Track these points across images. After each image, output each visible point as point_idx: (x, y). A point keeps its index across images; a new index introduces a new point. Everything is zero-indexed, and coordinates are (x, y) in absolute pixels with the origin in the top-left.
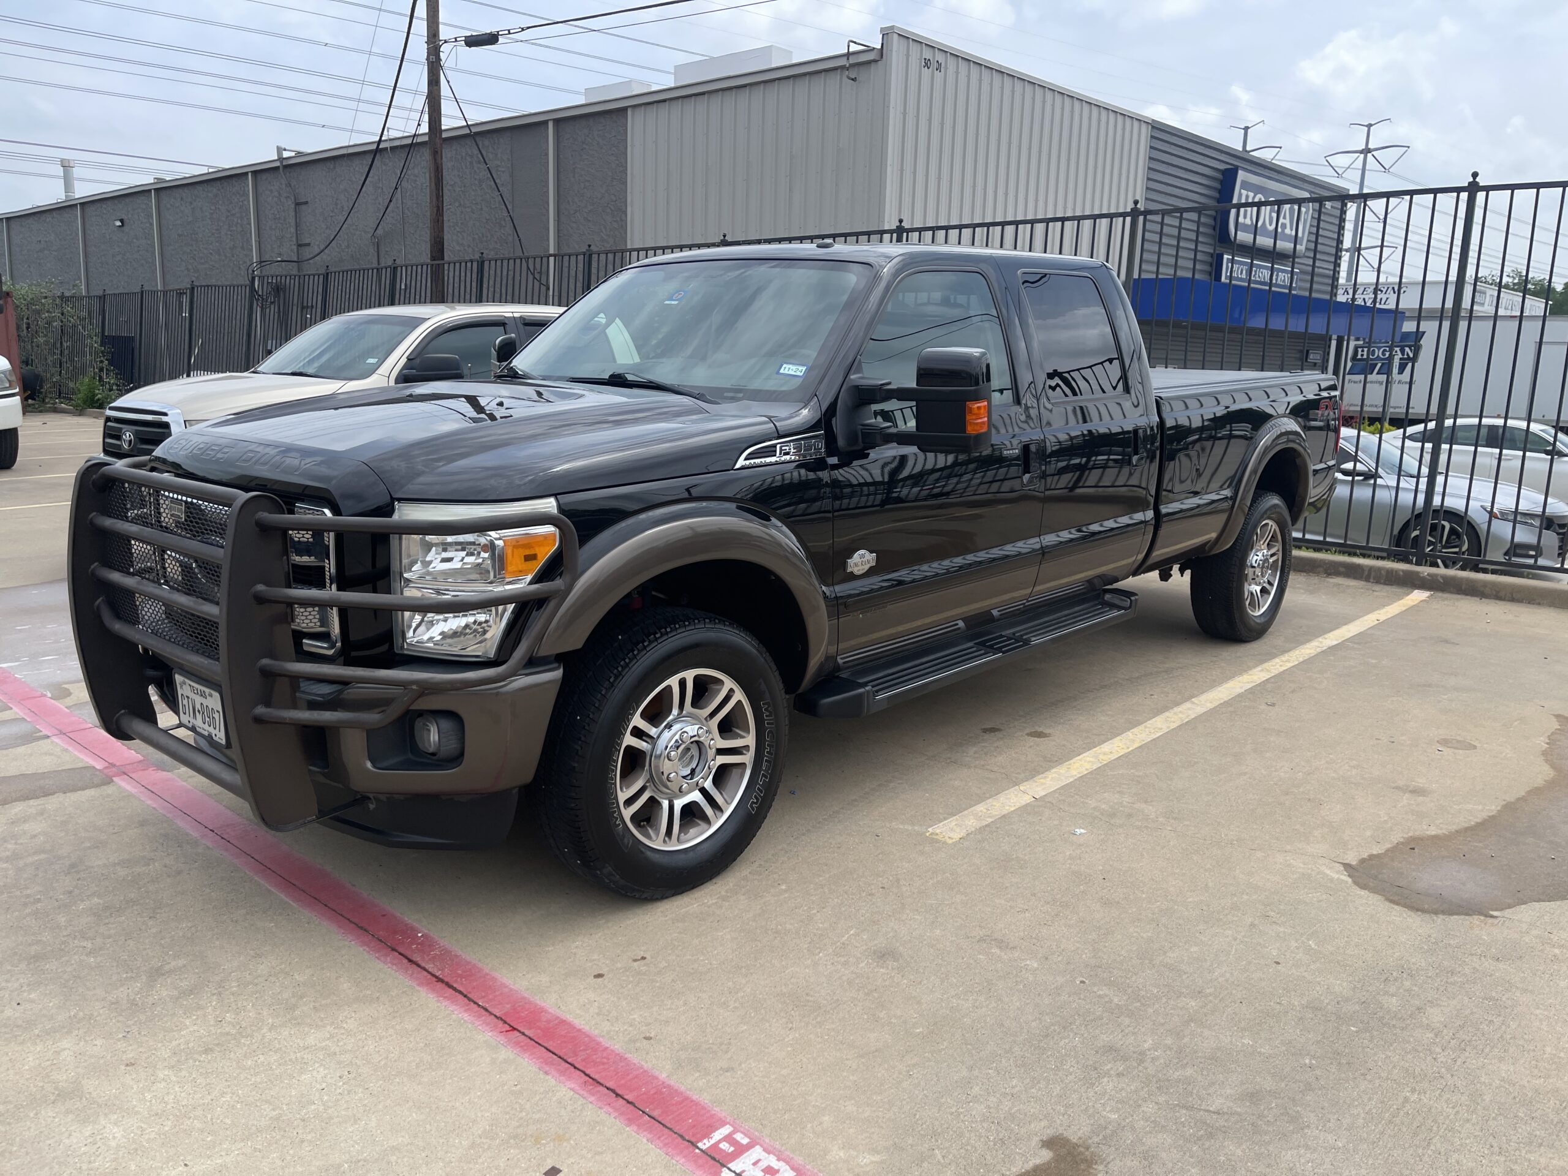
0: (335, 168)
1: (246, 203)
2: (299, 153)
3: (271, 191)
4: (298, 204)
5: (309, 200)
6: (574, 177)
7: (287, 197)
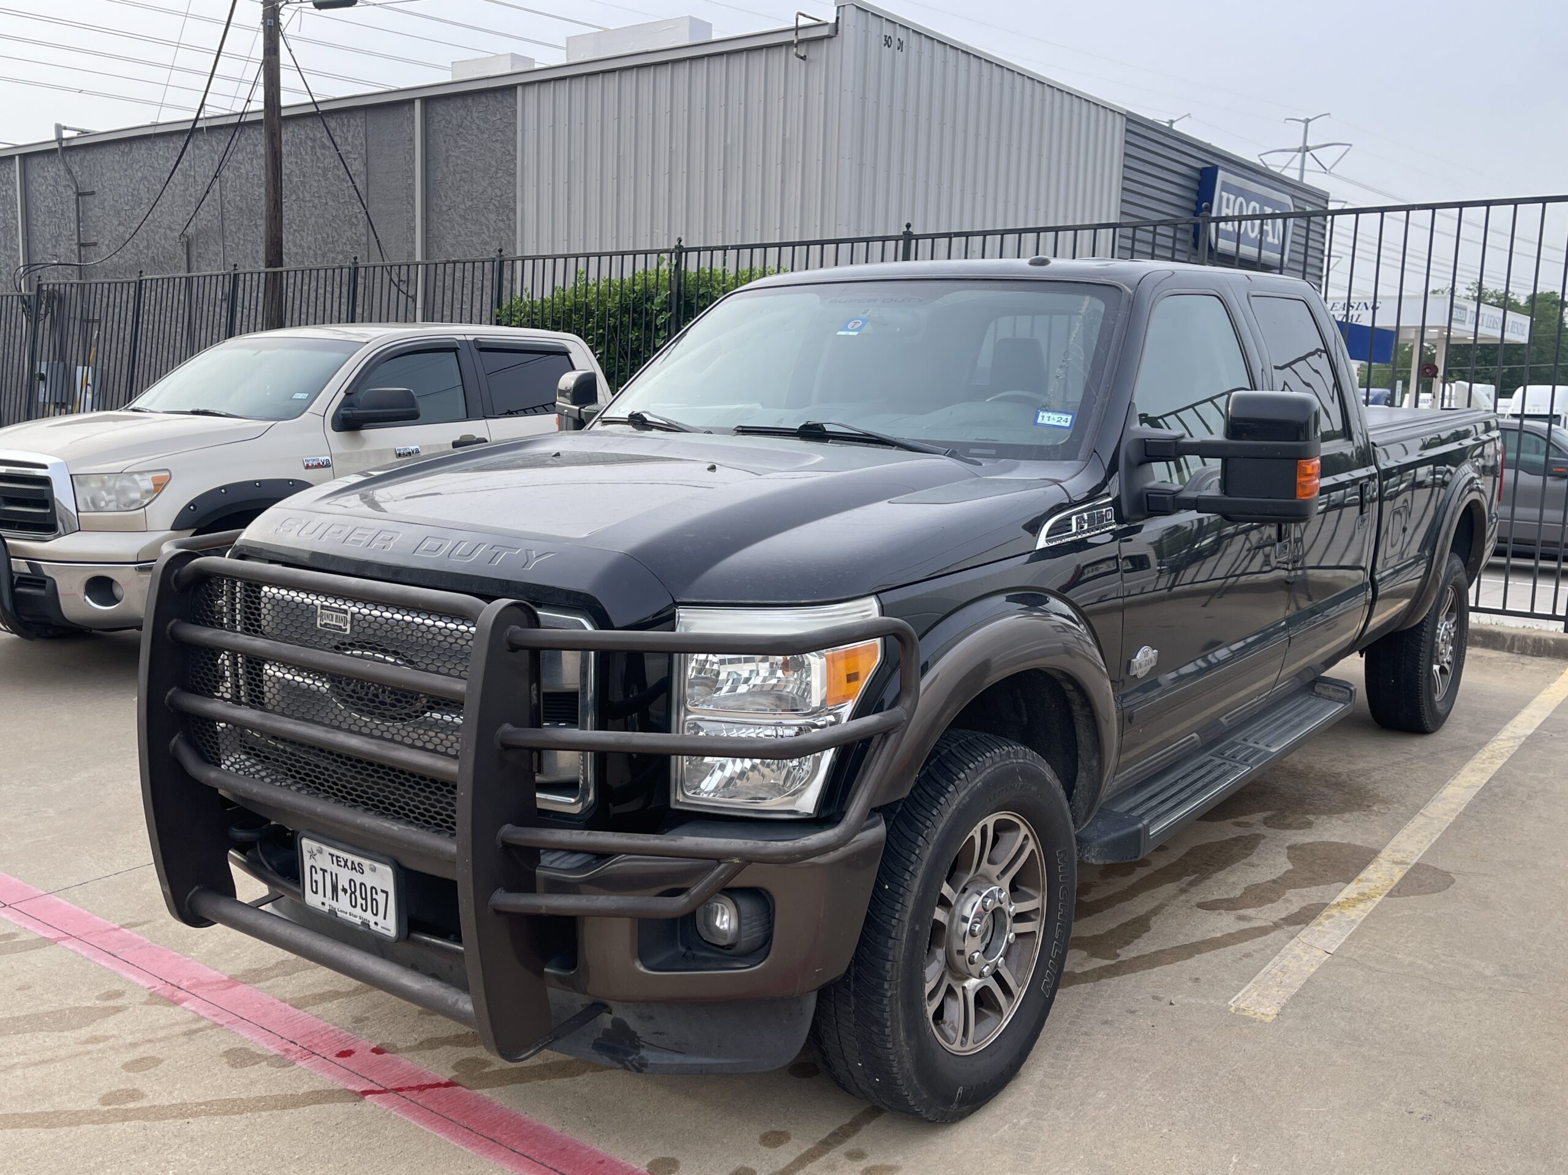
0: (130, 151)
1: (11, 192)
2: (83, 132)
3: (45, 178)
4: (79, 194)
5: (96, 189)
6: (447, 166)
7: (66, 186)
